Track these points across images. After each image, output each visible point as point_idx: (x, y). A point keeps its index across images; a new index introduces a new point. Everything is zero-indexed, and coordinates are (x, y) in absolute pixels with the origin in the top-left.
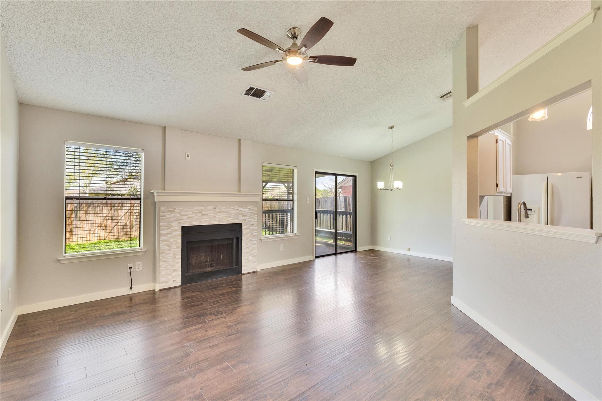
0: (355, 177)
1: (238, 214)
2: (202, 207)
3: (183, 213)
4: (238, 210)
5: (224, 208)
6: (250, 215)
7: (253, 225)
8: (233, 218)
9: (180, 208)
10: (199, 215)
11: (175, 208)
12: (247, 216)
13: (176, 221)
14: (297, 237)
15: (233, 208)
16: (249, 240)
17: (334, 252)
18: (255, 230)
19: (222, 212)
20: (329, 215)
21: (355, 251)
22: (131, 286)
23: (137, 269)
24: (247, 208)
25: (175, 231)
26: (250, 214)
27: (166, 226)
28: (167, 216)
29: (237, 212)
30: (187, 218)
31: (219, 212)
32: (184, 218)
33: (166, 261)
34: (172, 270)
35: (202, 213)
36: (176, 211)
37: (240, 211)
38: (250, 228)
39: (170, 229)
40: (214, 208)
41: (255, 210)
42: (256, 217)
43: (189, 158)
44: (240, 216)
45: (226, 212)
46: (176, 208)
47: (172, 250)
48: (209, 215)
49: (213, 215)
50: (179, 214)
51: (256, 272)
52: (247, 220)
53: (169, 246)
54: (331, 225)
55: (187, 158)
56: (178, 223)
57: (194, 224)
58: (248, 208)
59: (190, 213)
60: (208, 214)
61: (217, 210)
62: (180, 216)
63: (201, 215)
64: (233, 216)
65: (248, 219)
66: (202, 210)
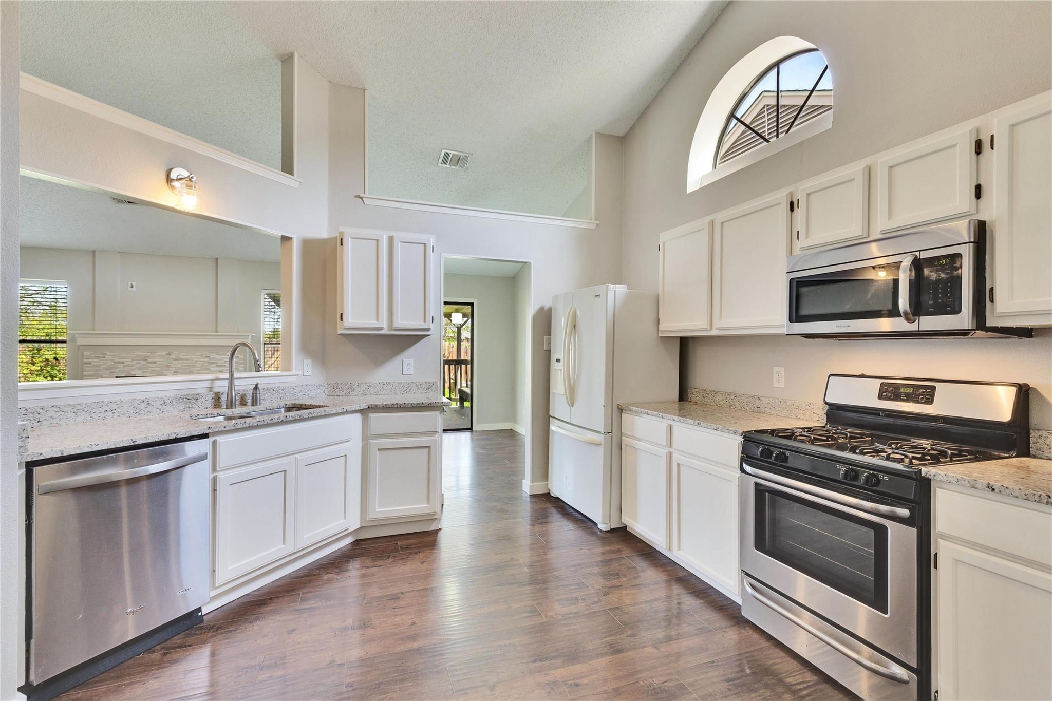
0: (472, 304)
1: (209, 363)
2: (148, 352)
3: (117, 360)
4: (209, 357)
5: (185, 354)
8: (199, 369)
9: (111, 354)
10: (143, 362)
11: (105, 354)
13: (107, 369)
15: (200, 354)
19: (181, 359)
24: (224, 355)
27: (92, 376)
28: (92, 363)
29: (207, 360)
30: (124, 366)
31: (176, 360)
32: (119, 366)
35: (146, 360)
36: (106, 357)
40: (167, 354)
41: (240, 357)
42: (242, 367)
43: (134, 288)
44: (212, 366)
45: (188, 360)
46: (107, 354)
48: (158, 363)
49: (166, 363)
50: (111, 361)
55: (130, 289)
56: (110, 372)
59: (127, 360)
60: (158, 361)
61: (172, 357)
62: (112, 363)
63: (145, 363)
64: (200, 366)
66: (148, 357)
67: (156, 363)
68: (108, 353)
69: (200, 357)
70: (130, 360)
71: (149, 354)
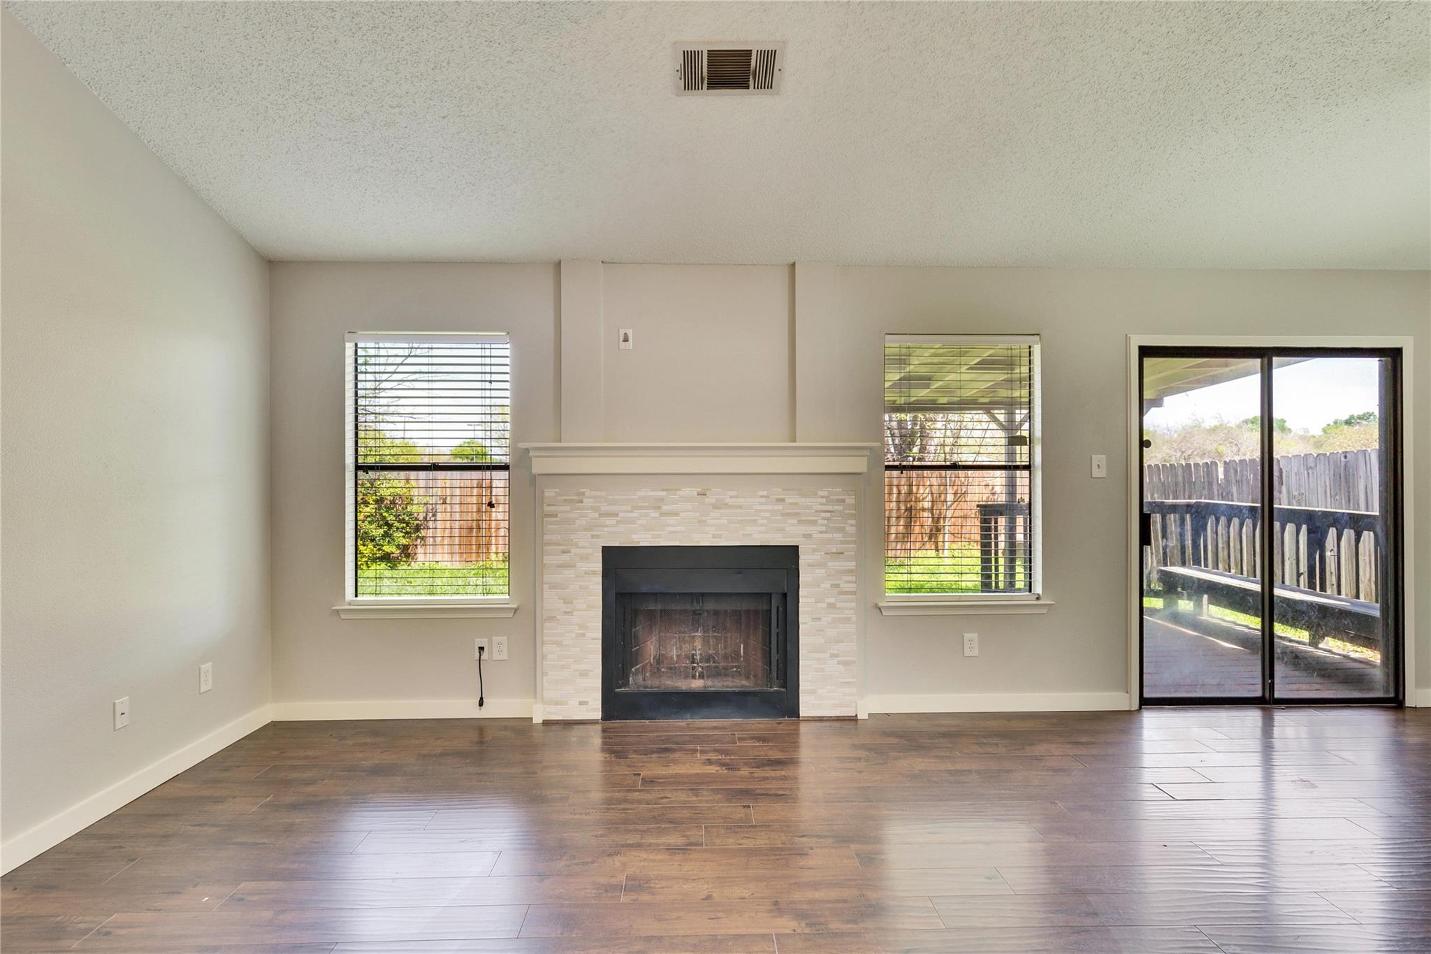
1: (783, 515)
2: (663, 490)
3: (605, 508)
4: (783, 500)
5: (734, 493)
6: (828, 519)
7: (842, 553)
8: (763, 529)
9: (594, 493)
10: (653, 514)
11: (583, 494)
12: (816, 521)
13: (586, 529)
14: (1044, 611)
15: (765, 493)
16: (825, 605)
17: (1259, 694)
18: (850, 571)
19: (727, 506)
20: (1348, 534)
21: (1394, 702)
22: (481, 699)
23: (496, 656)
24: (815, 494)
25: (584, 558)
26: (828, 515)
27: (559, 545)
28: (561, 515)
29: (779, 507)
30: (617, 521)
31: (715, 507)
32: (608, 522)
33: (559, 644)
34: (575, 671)
35: (659, 508)
36: (585, 500)
37: (791, 504)
38: (829, 564)
39: (570, 552)
40: (698, 494)
41: (847, 501)
42: (851, 526)
43: (630, 344)
44: (790, 521)
45: (740, 507)
46: (586, 493)
47: (575, 613)
48: (682, 514)
49: (698, 514)
50: (594, 509)
51: (854, 719)
52: (814, 536)
53: (568, 601)
54: (1301, 571)
55: (623, 345)
56: (593, 536)
57: (639, 542)
58: (820, 493)
59: (624, 508)
60: (682, 511)
61: (710, 499)
62: (597, 515)
63: (657, 515)
64: (765, 521)
65: (821, 532)
66: (662, 500)
67: (677, 514)
68: (588, 493)
69: (763, 500)
70: (629, 508)
71: (664, 493)
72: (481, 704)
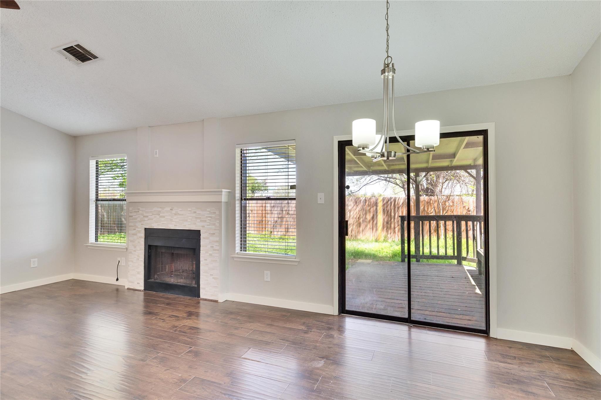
0: (484, 133)
1: (195, 218)
2: (161, 208)
3: (145, 214)
4: (196, 212)
5: (181, 209)
6: (210, 220)
7: (215, 234)
8: (189, 223)
10: (158, 217)
11: (139, 209)
12: (206, 221)
13: (140, 222)
15: (190, 209)
16: (208, 254)
17: (405, 317)
18: (217, 241)
19: (179, 214)
21: (485, 333)
22: (117, 278)
24: (206, 210)
25: (139, 232)
26: (210, 218)
27: (133, 227)
29: (194, 215)
30: (148, 219)
31: (175, 214)
32: (146, 220)
33: (132, 261)
34: (136, 271)
35: (160, 214)
36: (140, 211)
37: (198, 214)
38: (210, 238)
39: (135, 230)
40: (170, 210)
41: (216, 213)
42: (218, 223)
43: (157, 155)
44: (198, 221)
45: (183, 215)
47: (137, 251)
48: (166, 217)
49: (170, 217)
50: (142, 214)
51: (216, 301)
52: (205, 226)
53: (135, 247)
56: (141, 224)
57: (154, 227)
58: (208, 210)
60: (166, 216)
61: (174, 212)
62: (142, 217)
63: (159, 217)
64: (190, 220)
65: (208, 225)
66: (160, 211)
67: (164, 217)
68: (141, 209)
69: (190, 212)
70: (151, 214)
71: (161, 209)
72: (117, 280)
